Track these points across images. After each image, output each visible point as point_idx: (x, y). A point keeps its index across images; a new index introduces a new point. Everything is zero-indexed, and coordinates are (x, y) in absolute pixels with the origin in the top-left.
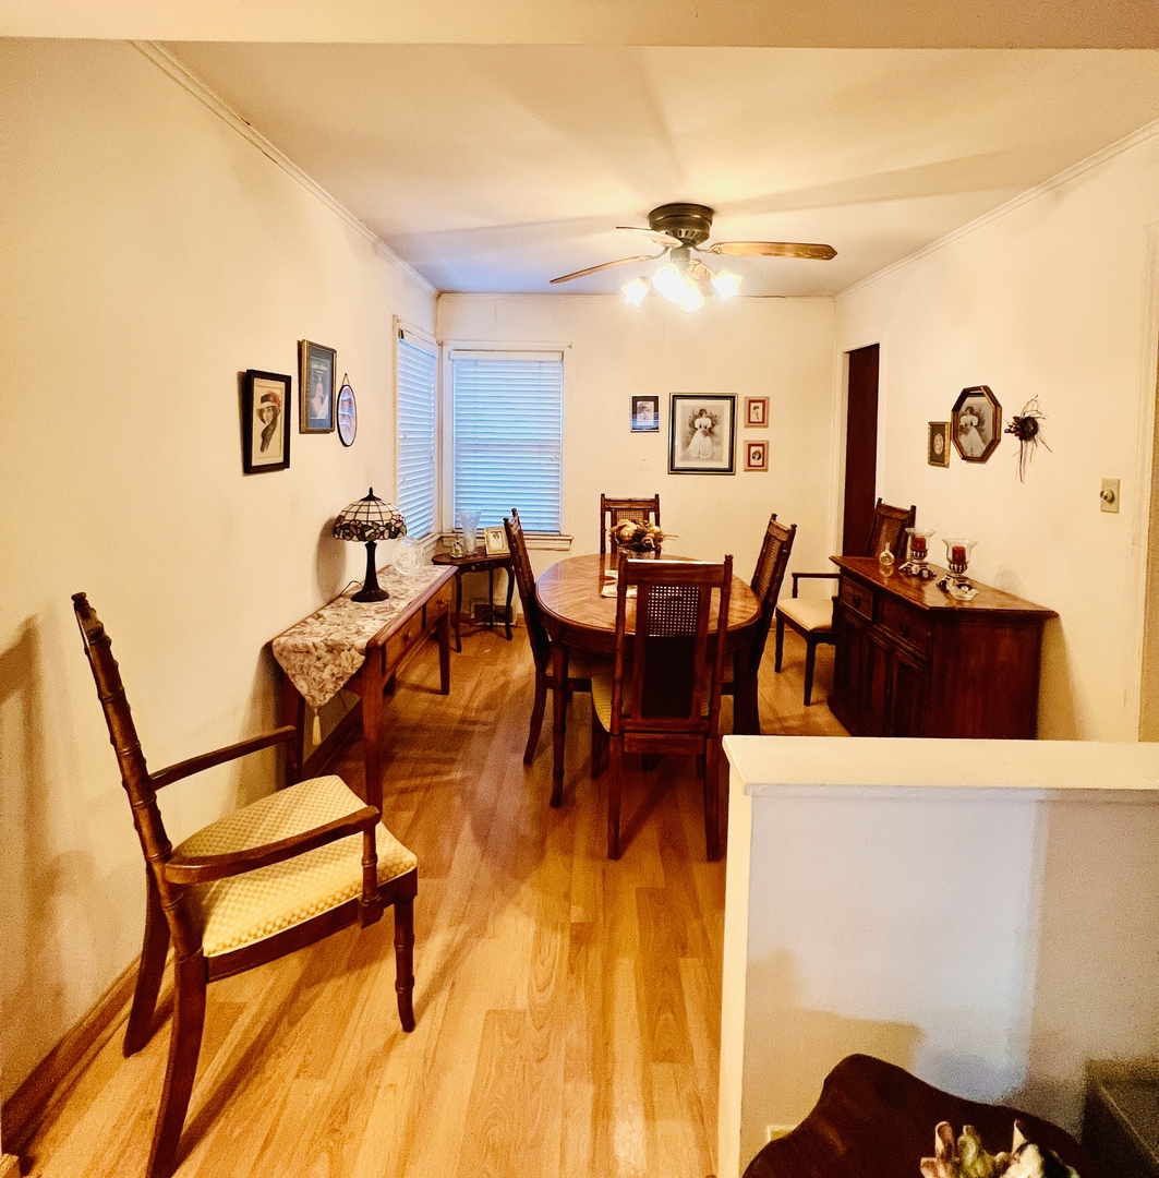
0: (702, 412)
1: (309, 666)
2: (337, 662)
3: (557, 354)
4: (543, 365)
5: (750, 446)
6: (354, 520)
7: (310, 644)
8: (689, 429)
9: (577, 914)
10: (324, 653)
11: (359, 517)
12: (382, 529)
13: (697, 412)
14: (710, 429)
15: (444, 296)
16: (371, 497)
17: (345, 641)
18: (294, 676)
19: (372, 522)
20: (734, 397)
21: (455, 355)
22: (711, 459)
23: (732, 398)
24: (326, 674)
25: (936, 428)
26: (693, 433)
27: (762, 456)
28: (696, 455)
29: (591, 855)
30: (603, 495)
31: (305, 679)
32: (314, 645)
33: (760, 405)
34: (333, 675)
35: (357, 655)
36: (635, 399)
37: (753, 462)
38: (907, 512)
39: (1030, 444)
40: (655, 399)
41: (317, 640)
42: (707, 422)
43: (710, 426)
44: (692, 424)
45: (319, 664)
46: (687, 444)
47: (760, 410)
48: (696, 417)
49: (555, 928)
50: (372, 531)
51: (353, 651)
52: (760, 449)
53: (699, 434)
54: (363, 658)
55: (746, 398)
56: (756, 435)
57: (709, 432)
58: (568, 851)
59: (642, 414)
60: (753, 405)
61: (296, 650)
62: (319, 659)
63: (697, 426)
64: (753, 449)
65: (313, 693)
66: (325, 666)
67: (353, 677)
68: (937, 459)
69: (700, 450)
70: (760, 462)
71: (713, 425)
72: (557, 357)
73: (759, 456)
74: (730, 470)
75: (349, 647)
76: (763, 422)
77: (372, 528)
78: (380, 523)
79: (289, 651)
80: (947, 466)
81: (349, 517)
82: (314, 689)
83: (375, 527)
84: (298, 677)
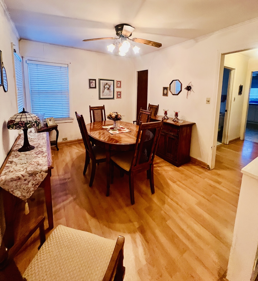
0: (107, 84)
1: (21, 185)
2: (35, 179)
3: (66, 65)
4: (61, 68)
5: (118, 92)
6: (20, 121)
7: (20, 176)
8: (103, 88)
9: (136, 225)
10: (28, 177)
11: (22, 120)
12: (33, 123)
13: (105, 84)
14: (109, 88)
15: (22, 40)
16: (24, 112)
17: (37, 170)
18: (12, 191)
19: (29, 121)
20: (114, 80)
21: (28, 62)
22: (109, 96)
23: (114, 81)
24: (30, 185)
25: (165, 88)
26: (104, 89)
27: (120, 95)
28: (105, 95)
29: (127, 206)
30: (90, 106)
31: (19, 191)
32: (22, 175)
33: (120, 83)
34: (33, 184)
35: (44, 173)
36: (90, 80)
37: (118, 96)
38: (157, 106)
39: (189, 91)
40: (95, 80)
41: (23, 173)
42: (107, 86)
43: (108, 87)
44: (104, 87)
45: (26, 182)
46: (103, 92)
47: (120, 84)
48: (105, 85)
49: (134, 232)
50: (30, 124)
51: (42, 173)
52: (120, 93)
53: (106, 89)
54: (47, 174)
55: (116, 81)
56: (118, 90)
57: (109, 89)
58: (120, 207)
59: (92, 84)
60: (118, 82)
61: (12, 180)
62: (25, 180)
63: (106, 87)
64: (118, 93)
65: (24, 194)
66: (29, 182)
67: (42, 182)
68: (165, 95)
69: (106, 93)
70: (120, 96)
71: (109, 87)
72: (66, 66)
73: (119, 94)
74: (113, 98)
75: (40, 171)
76: (120, 87)
77: (30, 123)
78: (33, 121)
79: (8, 182)
80: (168, 96)
81: (17, 120)
82: (24, 193)
83: (31, 123)
84: (15, 191)
